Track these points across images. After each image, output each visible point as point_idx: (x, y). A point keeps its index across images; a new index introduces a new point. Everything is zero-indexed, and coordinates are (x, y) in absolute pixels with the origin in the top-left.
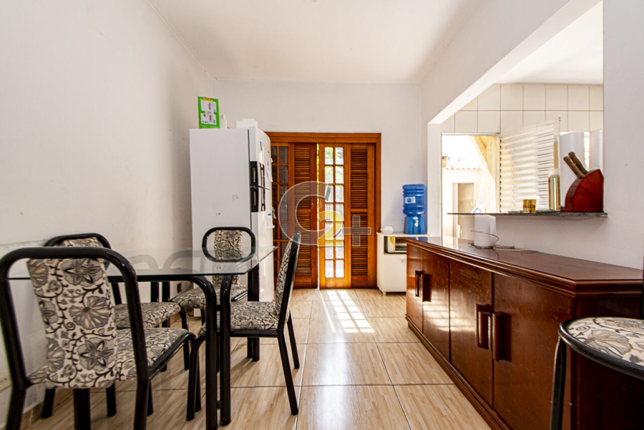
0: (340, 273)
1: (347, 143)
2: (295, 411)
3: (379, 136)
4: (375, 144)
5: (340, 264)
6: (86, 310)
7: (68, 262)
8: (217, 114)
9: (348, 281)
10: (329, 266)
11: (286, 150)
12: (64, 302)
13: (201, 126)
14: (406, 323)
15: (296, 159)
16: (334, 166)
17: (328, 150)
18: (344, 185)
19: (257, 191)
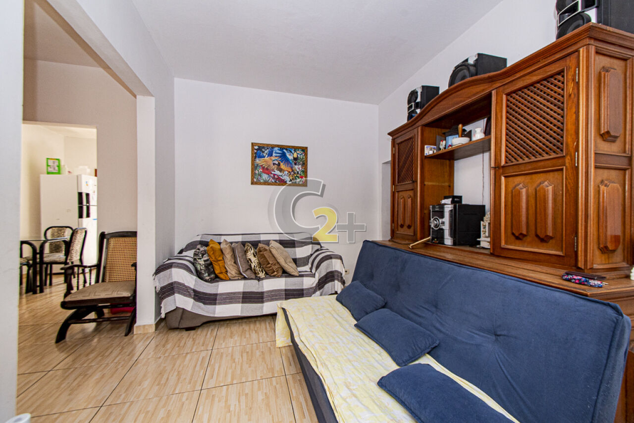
8: (59, 166)
13: (48, 173)
19: (82, 207)
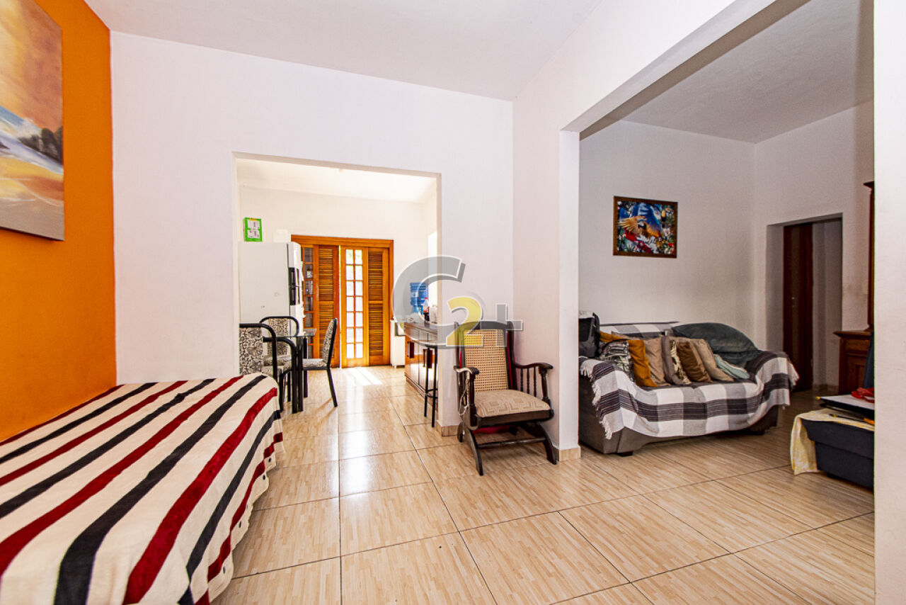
0: (360, 354)
1: (365, 247)
2: (336, 405)
3: (392, 242)
4: (389, 249)
5: (360, 347)
6: (255, 348)
7: (250, 329)
8: (260, 230)
9: (367, 361)
10: (350, 348)
11: (311, 251)
12: (245, 345)
13: (248, 240)
14: (405, 378)
15: (320, 259)
16: (354, 265)
17: (349, 252)
18: (363, 281)
19: (294, 289)
